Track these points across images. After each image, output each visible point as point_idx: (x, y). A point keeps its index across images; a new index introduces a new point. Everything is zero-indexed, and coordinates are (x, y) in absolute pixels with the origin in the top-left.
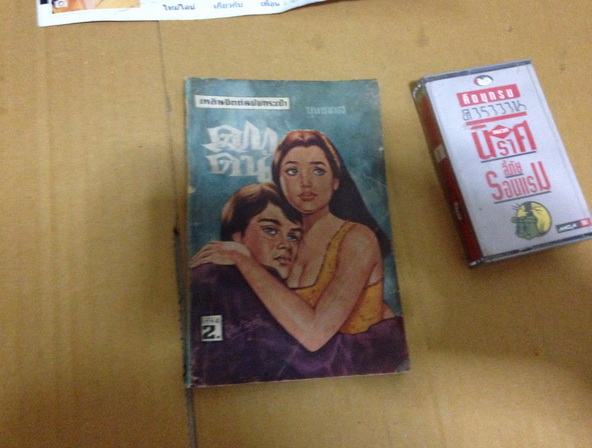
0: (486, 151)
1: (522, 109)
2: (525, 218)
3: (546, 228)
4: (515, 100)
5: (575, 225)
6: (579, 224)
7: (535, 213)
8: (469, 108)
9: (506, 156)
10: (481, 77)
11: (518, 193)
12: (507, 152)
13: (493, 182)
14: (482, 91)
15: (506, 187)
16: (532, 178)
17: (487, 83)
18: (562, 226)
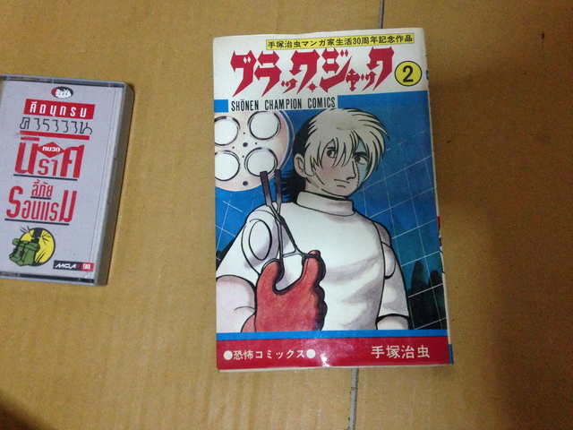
0: (25, 166)
1: (87, 133)
2: (29, 243)
3: (42, 261)
4: (85, 121)
5: (74, 266)
6: (80, 266)
7: (41, 239)
8: (32, 117)
9: (42, 175)
10: (62, 89)
11: (35, 216)
12: (46, 172)
13: (15, 198)
14: (54, 103)
15: (26, 206)
16: (58, 206)
17: (64, 96)
18: (62, 262)
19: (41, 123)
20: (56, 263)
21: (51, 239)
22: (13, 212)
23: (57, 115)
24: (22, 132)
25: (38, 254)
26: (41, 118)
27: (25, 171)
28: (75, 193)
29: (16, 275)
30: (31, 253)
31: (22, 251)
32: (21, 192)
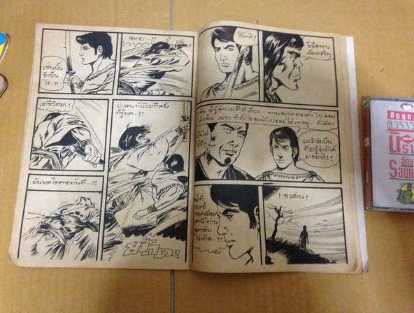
0: (395, 148)
2: (406, 191)
8: (393, 121)
9: (406, 154)
10: (406, 105)
11: (406, 176)
12: (408, 152)
13: (393, 167)
14: (404, 113)
15: (400, 171)
17: (409, 109)
19: (398, 123)
22: (393, 174)
23: (406, 119)
24: (389, 130)
25: (412, 197)
26: (398, 121)
27: (395, 152)
30: (408, 197)
31: (403, 196)
32: (395, 163)
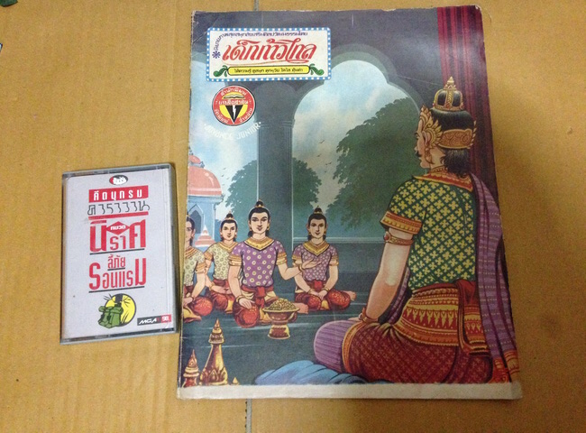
0: (98, 244)
1: (145, 209)
2: (113, 308)
3: (127, 321)
4: (142, 200)
5: (155, 320)
6: (159, 319)
7: (123, 303)
8: (96, 204)
9: (114, 250)
10: (117, 177)
11: (114, 284)
12: (117, 247)
13: (94, 273)
14: (114, 190)
15: (105, 278)
16: (132, 273)
17: (121, 183)
18: (144, 319)
19: (105, 207)
20: (139, 320)
21: (131, 301)
22: (95, 285)
23: (118, 198)
24: (91, 218)
25: (122, 316)
26: (105, 204)
27: (99, 250)
28: (144, 260)
29: (107, 336)
30: (116, 316)
31: (109, 316)
32: (99, 267)
